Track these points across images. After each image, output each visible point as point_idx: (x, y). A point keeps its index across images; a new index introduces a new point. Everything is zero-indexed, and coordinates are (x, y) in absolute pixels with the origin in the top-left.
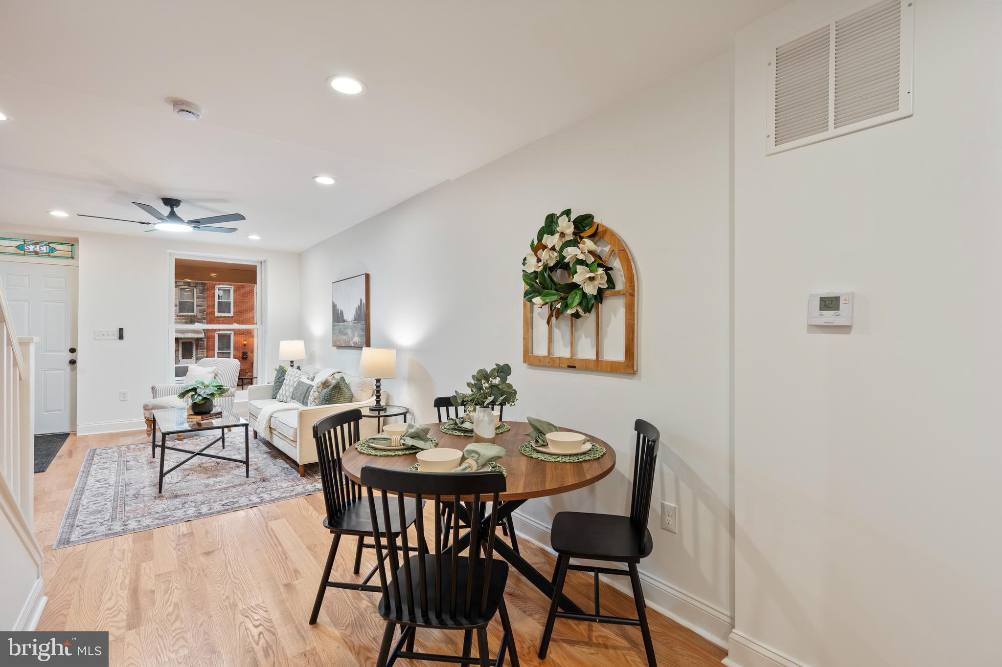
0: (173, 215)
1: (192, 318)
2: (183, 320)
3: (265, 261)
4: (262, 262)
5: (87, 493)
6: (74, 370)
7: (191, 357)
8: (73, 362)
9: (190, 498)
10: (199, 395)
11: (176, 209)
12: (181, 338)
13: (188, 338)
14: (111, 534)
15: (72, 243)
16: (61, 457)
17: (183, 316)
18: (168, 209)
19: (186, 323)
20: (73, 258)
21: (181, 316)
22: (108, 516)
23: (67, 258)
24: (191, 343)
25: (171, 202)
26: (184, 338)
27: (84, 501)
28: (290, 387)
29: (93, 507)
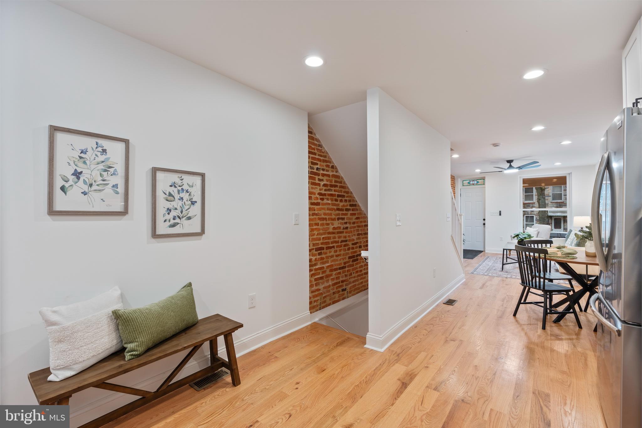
0: (511, 167)
1: (561, 203)
2: (555, 205)
3: (571, 173)
4: (569, 174)
5: (481, 266)
6: (484, 227)
7: (560, 228)
8: (484, 224)
9: (511, 274)
10: (520, 238)
11: (511, 164)
12: (553, 216)
13: (557, 216)
14: (484, 275)
15: (484, 179)
16: (478, 257)
17: (554, 202)
18: (509, 164)
19: (557, 207)
20: (484, 184)
21: (553, 203)
22: (485, 271)
23: (482, 184)
24: (560, 219)
25: (510, 162)
26: (555, 216)
27: (480, 267)
28: (571, 240)
29: (482, 269)
